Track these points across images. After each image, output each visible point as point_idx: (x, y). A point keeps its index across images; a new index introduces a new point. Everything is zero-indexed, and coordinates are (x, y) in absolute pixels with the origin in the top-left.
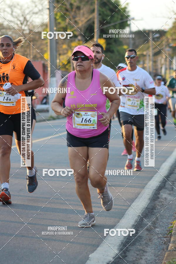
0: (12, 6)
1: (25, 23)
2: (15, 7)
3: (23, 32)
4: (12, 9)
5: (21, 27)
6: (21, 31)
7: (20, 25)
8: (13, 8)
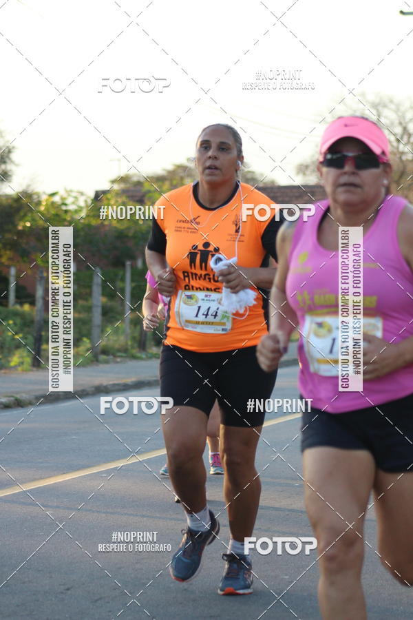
0: (379, 104)
1: (405, 138)
2: (385, 106)
3: (400, 158)
4: (378, 110)
5: (398, 148)
6: (398, 156)
7: (395, 144)
8: (380, 108)
